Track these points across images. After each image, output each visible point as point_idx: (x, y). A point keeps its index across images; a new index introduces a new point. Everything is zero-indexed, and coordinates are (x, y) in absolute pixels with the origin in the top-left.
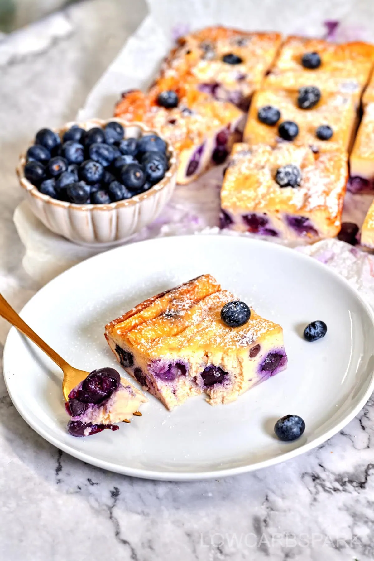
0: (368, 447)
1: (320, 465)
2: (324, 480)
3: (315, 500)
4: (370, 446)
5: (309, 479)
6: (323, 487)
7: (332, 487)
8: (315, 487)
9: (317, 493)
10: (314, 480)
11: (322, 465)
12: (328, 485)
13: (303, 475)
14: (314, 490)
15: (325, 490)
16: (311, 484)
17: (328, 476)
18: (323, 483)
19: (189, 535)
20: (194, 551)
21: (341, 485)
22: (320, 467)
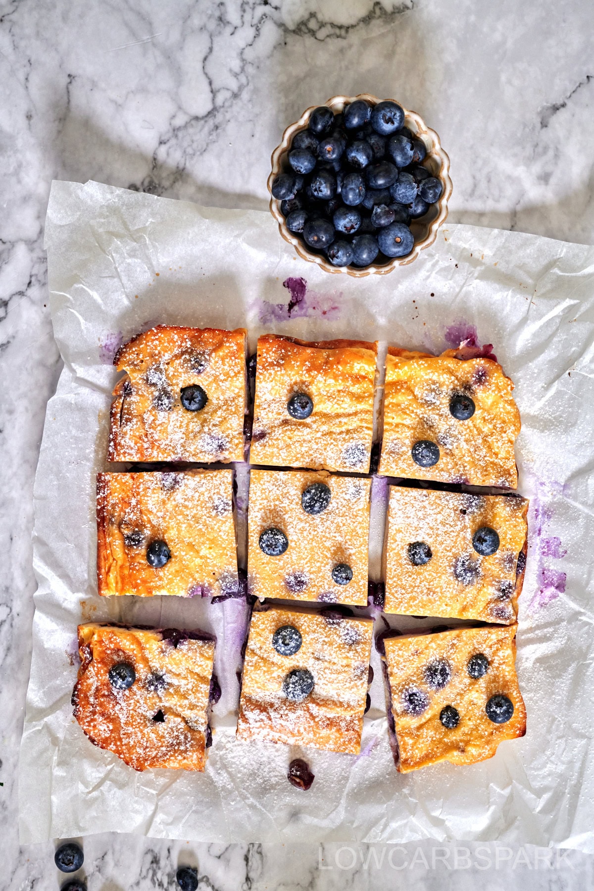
0: (219, 857)
1: (169, 850)
2: (159, 868)
3: (138, 884)
4: (222, 857)
5: (149, 858)
6: (154, 874)
7: (160, 880)
8: (148, 870)
9: (145, 878)
10: (152, 862)
11: (171, 851)
12: (159, 875)
13: (150, 851)
14: (144, 873)
15: (153, 880)
16: (148, 864)
17: (166, 866)
18: (157, 871)
19: (21, 852)
20: (14, 872)
21: (168, 883)
22: (167, 852)
